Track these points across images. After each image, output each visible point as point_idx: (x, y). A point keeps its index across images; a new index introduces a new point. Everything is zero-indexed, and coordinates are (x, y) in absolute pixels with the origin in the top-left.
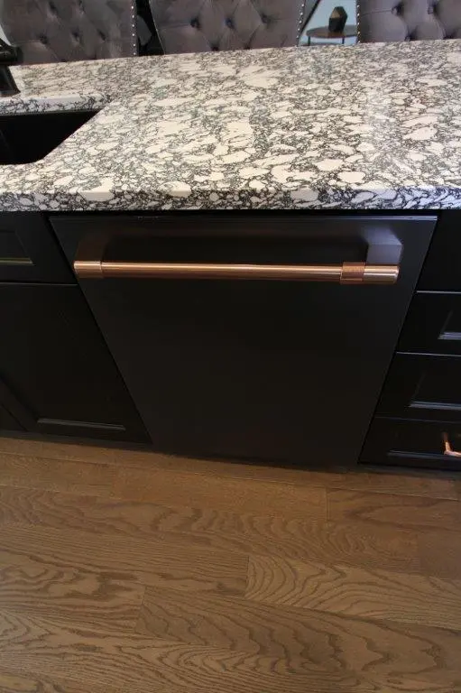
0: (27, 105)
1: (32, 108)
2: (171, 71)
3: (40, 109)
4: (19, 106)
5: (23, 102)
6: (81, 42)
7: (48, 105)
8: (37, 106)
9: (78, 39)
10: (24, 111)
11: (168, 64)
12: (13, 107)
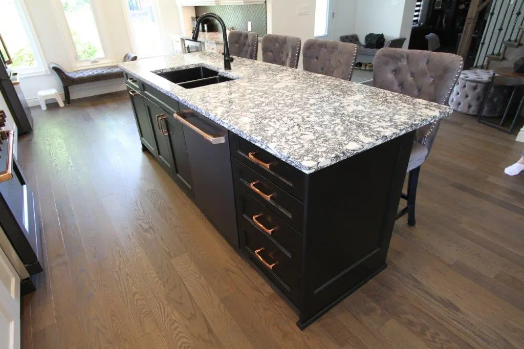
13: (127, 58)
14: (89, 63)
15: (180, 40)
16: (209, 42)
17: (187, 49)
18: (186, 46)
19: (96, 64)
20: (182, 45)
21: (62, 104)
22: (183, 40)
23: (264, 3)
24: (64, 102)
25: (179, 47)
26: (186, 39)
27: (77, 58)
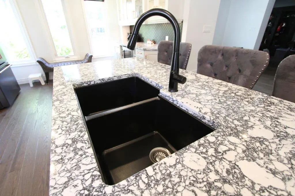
0: (174, 100)
1: (175, 103)
2: (272, 118)
3: (178, 105)
4: (171, 99)
5: (173, 99)
6: (227, 70)
7: (182, 106)
8: (177, 103)
9: (227, 68)
10: (172, 102)
11: (273, 107)
12: (169, 98)
13: (87, 56)
14: (64, 58)
15: (119, 47)
16: (139, 49)
17: (123, 52)
18: (123, 50)
19: (68, 59)
20: (121, 50)
21: (43, 83)
22: (121, 46)
23: (181, 22)
24: (45, 81)
25: (119, 51)
26: (123, 46)
27: (56, 55)
